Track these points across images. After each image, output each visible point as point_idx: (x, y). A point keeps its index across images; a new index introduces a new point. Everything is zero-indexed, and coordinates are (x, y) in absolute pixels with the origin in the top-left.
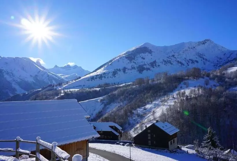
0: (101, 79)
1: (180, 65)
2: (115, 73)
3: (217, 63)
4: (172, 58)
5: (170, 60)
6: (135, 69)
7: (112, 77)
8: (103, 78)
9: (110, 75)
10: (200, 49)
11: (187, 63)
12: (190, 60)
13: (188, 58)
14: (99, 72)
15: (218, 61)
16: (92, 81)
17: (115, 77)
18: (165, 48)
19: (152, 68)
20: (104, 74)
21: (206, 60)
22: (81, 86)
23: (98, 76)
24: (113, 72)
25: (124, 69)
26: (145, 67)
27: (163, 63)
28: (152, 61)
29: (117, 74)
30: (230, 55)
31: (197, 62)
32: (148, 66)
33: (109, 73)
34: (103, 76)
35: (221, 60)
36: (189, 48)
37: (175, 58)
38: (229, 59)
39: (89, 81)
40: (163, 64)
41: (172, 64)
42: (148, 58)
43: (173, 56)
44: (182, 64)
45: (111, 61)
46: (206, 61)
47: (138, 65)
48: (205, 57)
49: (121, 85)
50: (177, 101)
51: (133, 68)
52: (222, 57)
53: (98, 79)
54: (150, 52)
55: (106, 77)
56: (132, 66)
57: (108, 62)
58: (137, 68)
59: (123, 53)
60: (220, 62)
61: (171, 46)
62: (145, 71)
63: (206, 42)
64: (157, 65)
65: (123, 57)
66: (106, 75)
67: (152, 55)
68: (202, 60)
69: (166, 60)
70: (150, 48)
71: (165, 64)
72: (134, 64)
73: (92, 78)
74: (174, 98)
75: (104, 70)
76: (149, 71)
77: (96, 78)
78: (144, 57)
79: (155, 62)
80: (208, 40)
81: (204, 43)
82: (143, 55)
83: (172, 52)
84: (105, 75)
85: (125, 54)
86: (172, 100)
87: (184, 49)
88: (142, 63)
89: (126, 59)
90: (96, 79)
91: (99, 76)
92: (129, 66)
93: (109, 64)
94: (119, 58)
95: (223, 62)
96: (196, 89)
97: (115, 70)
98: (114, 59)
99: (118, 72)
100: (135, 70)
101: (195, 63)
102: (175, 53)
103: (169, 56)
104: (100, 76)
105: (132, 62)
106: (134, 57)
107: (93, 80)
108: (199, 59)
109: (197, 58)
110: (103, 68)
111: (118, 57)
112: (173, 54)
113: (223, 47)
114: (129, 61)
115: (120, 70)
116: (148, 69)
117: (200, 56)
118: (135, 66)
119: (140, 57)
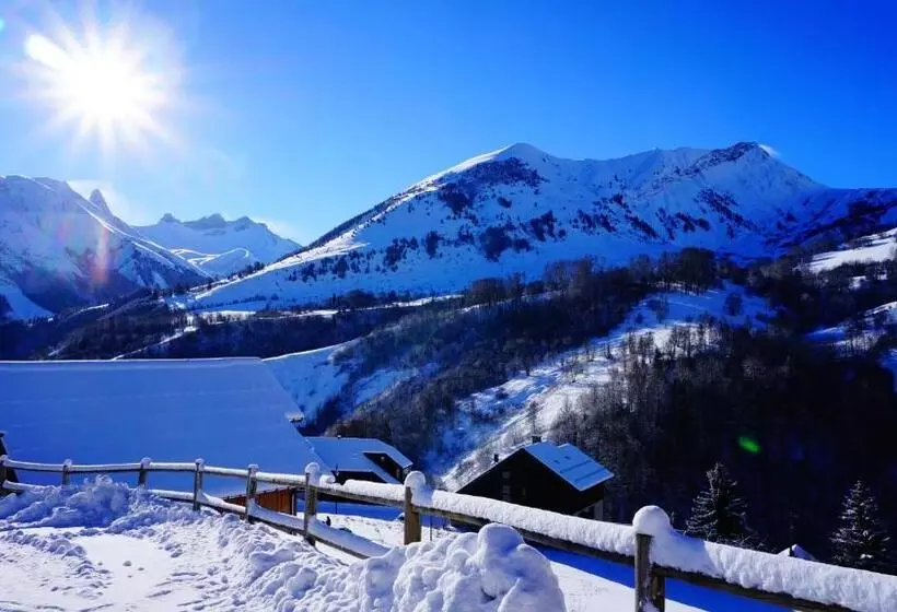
0: (342, 276)
1: (642, 233)
2: (394, 255)
3: (778, 235)
4: (614, 206)
5: (605, 212)
6: (473, 243)
7: (384, 271)
8: (349, 273)
9: (378, 260)
10: (721, 177)
11: (669, 231)
12: (679, 216)
13: (672, 211)
14: (337, 247)
15: (779, 226)
16: (305, 280)
17: (394, 269)
18: (590, 167)
19: (535, 243)
20: (354, 255)
21: (738, 219)
22: (263, 299)
23: (329, 265)
24: (390, 250)
25: (432, 241)
26: (511, 235)
27: (581, 225)
28: (538, 214)
29: (403, 260)
30: (826, 207)
31: (704, 224)
32: (522, 235)
33: (374, 252)
34: (349, 263)
35: (793, 224)
36: (678, 172)
37: (625, 206)
38: (823, 221)
39: (295, 279)
40: (577, 227)
41: (610, 229)
42: (525, 205)
43: (618, 199)
44: (649, 231)
45: (379, 208)
46: (739, 224)
47: (484, 229)
48: (733, 209)
49: (418, 303)
50: (621, 369)
51: (465, 238)
52: (797, 210)
53: (330, 275)
54: (533, 179)
55: (362, 267)
56: (462, 227)
57: (370, 211)
58: (482, 238)
59: (430, 179)
60: (790, 231)
61: (612, 163)
62: (508, 254)
63: (741, 154)
64: (556, 231)
65: (429, 194)
66: (361, 259)
67: (536, 192)
68: (722, 220)
69: (590, 213)
70: (530, 167)
71: (584, 228)
72: (469, 222)
73: (308, 271)
74: (610, 357)
75: (355, 239)
76: (523, 252)
77: (322, 271)
78: (508, 200)
79: (548, 218)
80: (747, 147)
81: (734, 154)
82: (503, 190)
83: (614, 182)
84: (356, 260)
85: (434, 184)
86: (604, 364)
87: (662, 176)
88: (500, 222)
89: (442, 204)
90: (322, 276)
91: (333, 265)
92: (450, 229)
93: (375, 219)
94: (412, 195)
95: (798, 230)
96: (693, 330)
97: (395, 241)
98: (392, 200)
99: (409, 249)
100: (473, 248)
101: (697, 227)
102: (625, 187)
103: (604, 200)
104: (336, 262)
105: (463, 214)
106: (472, 196)
107: (311, 279)
108: (712, 217)
109: (704, 211)
110: (348, 235)
111: (409, 192)
112: (616, 191)
113: (800, 175)
114: (449, 211)
115: (414, 244)
116: (522, 245)
117: (717, 202)
118: (474, 230)
119: (494, 196)
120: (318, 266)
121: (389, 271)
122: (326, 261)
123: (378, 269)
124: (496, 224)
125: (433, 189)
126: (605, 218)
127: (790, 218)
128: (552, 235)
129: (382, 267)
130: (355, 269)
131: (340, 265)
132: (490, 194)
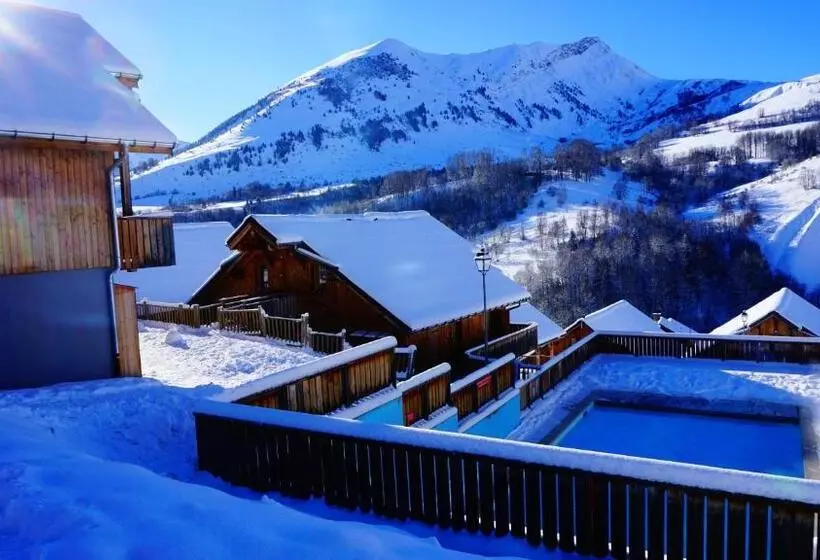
0: (237, 169)
1: (504, 123)
2: (283, 148)
3: (619, 122)
4: (478, 98)
5: (471, 104)
6: (354, 134)
7: (276, 163)
8: (243, 166)
9: (269, 153)
10: (569, 70)
11: (528, 119)
12: (535, 105)
13: (528, 103)
14: (229, 141)
15: (620, 114)
16: (201, 174)
17: (285, 161)
18: (454, 61)
19: (411, 134)
20: (246, 149)
21: (586, 108)
22: (163, 194)
23: (223, 159)
24: (279, 144)
25: (317, 134)
26: (389, 126)
27: (450, 114)
28: (413, 106)
29: (292, 152)
30: (659, 95)
31: (557, 113)
32: (398, 126)
33: (264, 146)
34: (242, 156)
35: (631, 112)
36: (532, 65)
37: (488, 97)
38: (657, 110)
39: (192, 173)
40: (448, 118)
41: (476, 119)
42: (399, 98)
43: (482, 91)
44: (510, 120)
45: (263, 103)
46: (587, 112)
47: (363, 122)
48: (582, 100)
49: (316, 192)
50: (539, 249)
51: (347, 130)
52: (634, 99)
53: (225, 168)
54: (405, 73)
55: (255, 160)
56: (343, 120)
57: (253, 107)
58: (363, 129)
59: (309, 74)
60: (628, 118)
61: (474, 57)
62: (388, 143)
63: (586, 48)
64: (429, 122)
65: (310, 89)
66: (253, 153)
67: (408, 86)
68: (572, 109)
69: (459, 105)
70: (402, 61)
71: (454, 119)
72: (349, 115)
73: (204, 165)
74: (524, 238)
75: (244, 134)
76: (401, 141)
77: (217, 165)
78: (383, 93)
79: (421, 110)
80: (591, 41)
81: (579, 49)
82: (379, 84)
83: (477, 75)
84: (248, 154)
85: (313, 79)
86: (520, 245)
87: (517, 70)
88: (377, 114)
89: (322, 98)
90: (217, 170)
91: (227, 160)
92: (333, 122)
93: (261, 113)
94: (293, 91)
95: (635, 118)
96: (600, 213)
97: (283, 135)
98: (273, 96)
99: (297, 142)
100: (355, 140)
101: (551, 116)
102: (487, 80)
103: (469, 92)
104: (229, 157)
105: (343, 108)
106: (350, 89)
107: (207, 172)
108: (564, 107)
109: (556, 101)
110: (237, 129)
111: (289, 86)
112: (480, 84)
113: (637, 67)
114: (330, 105)
115: (300, 137)
116: (399, 135)
117: (568, 93)
118: (356, 123)
119: (370, 90)
120: (213, 161)
121: (281, 164)
122: (221, 155)
123: (270, 162)
124: (374, 116)
125: (312, 84)
126: (472, 109)
127: (629, 106)
128: (425, 125)
129: (273, 160)
130: (249, 162)
131: (234, 160)
132: (366, 88)
